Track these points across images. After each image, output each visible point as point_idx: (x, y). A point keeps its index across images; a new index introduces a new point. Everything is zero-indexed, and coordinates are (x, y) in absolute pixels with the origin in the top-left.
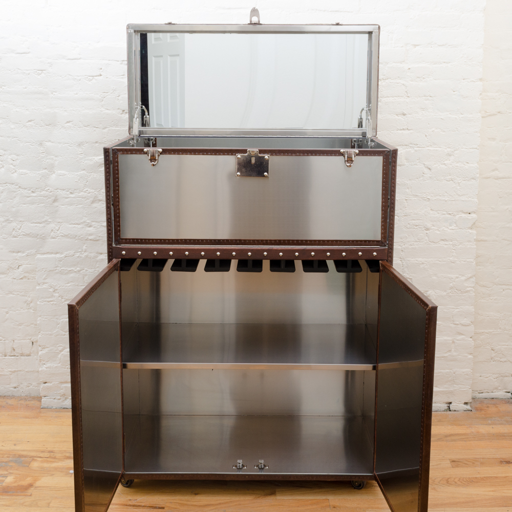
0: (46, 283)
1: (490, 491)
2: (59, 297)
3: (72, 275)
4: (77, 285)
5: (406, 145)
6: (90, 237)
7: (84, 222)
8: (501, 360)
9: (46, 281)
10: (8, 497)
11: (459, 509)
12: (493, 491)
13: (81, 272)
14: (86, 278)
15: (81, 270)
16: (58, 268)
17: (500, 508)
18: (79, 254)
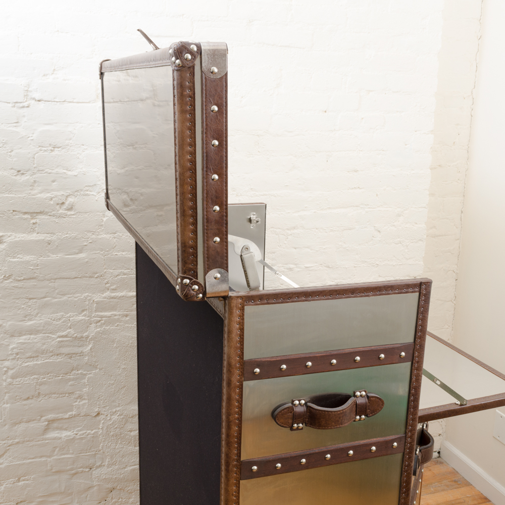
5: (357, 206)
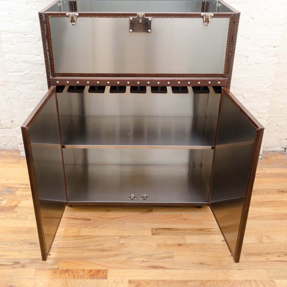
0: (15, 90)
1: (273, 210)
2: (24, 97)
3: (30, 85)
4: (34, 91)
6: (39, 63)
7: (35, 53)
8: (281, 131)
9: (15, 88)
10: (4, 213)
11: (256, 221)
12: (274, 210)
13: (36, 83)
14: (39, 87)
15: (35, 82)
16: (21, 81)
17: (278, 221)
18: (33, 72)
